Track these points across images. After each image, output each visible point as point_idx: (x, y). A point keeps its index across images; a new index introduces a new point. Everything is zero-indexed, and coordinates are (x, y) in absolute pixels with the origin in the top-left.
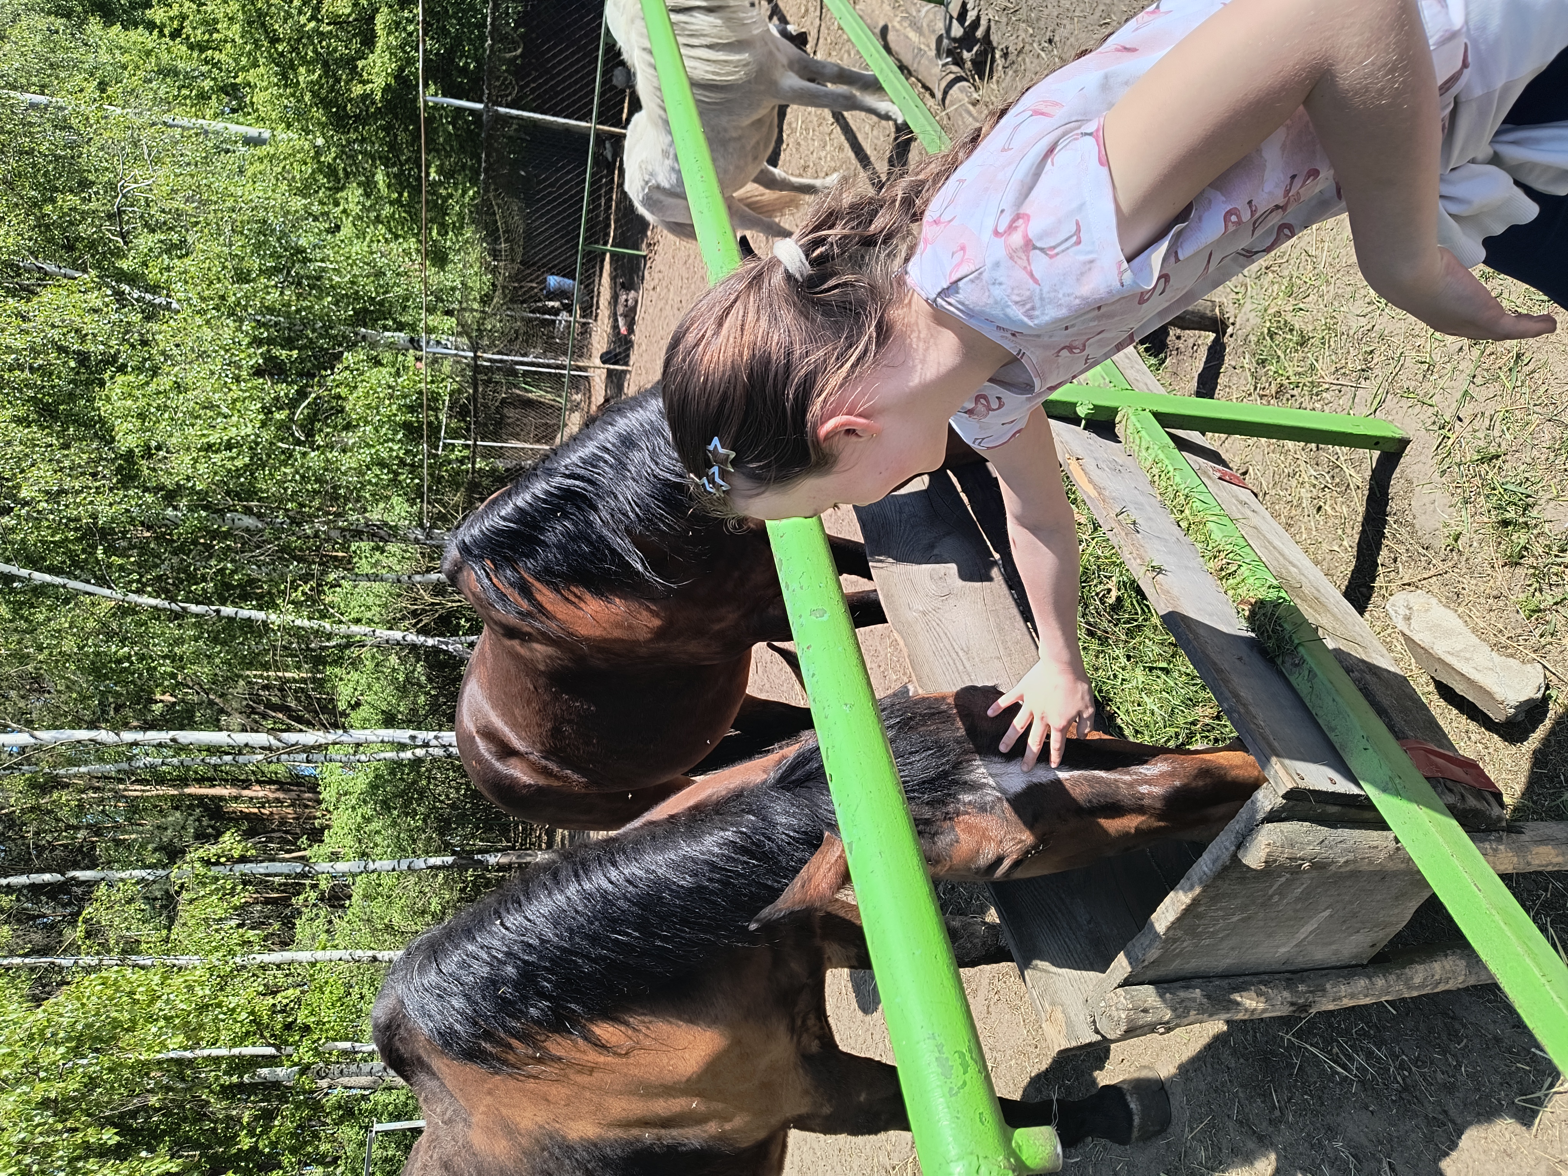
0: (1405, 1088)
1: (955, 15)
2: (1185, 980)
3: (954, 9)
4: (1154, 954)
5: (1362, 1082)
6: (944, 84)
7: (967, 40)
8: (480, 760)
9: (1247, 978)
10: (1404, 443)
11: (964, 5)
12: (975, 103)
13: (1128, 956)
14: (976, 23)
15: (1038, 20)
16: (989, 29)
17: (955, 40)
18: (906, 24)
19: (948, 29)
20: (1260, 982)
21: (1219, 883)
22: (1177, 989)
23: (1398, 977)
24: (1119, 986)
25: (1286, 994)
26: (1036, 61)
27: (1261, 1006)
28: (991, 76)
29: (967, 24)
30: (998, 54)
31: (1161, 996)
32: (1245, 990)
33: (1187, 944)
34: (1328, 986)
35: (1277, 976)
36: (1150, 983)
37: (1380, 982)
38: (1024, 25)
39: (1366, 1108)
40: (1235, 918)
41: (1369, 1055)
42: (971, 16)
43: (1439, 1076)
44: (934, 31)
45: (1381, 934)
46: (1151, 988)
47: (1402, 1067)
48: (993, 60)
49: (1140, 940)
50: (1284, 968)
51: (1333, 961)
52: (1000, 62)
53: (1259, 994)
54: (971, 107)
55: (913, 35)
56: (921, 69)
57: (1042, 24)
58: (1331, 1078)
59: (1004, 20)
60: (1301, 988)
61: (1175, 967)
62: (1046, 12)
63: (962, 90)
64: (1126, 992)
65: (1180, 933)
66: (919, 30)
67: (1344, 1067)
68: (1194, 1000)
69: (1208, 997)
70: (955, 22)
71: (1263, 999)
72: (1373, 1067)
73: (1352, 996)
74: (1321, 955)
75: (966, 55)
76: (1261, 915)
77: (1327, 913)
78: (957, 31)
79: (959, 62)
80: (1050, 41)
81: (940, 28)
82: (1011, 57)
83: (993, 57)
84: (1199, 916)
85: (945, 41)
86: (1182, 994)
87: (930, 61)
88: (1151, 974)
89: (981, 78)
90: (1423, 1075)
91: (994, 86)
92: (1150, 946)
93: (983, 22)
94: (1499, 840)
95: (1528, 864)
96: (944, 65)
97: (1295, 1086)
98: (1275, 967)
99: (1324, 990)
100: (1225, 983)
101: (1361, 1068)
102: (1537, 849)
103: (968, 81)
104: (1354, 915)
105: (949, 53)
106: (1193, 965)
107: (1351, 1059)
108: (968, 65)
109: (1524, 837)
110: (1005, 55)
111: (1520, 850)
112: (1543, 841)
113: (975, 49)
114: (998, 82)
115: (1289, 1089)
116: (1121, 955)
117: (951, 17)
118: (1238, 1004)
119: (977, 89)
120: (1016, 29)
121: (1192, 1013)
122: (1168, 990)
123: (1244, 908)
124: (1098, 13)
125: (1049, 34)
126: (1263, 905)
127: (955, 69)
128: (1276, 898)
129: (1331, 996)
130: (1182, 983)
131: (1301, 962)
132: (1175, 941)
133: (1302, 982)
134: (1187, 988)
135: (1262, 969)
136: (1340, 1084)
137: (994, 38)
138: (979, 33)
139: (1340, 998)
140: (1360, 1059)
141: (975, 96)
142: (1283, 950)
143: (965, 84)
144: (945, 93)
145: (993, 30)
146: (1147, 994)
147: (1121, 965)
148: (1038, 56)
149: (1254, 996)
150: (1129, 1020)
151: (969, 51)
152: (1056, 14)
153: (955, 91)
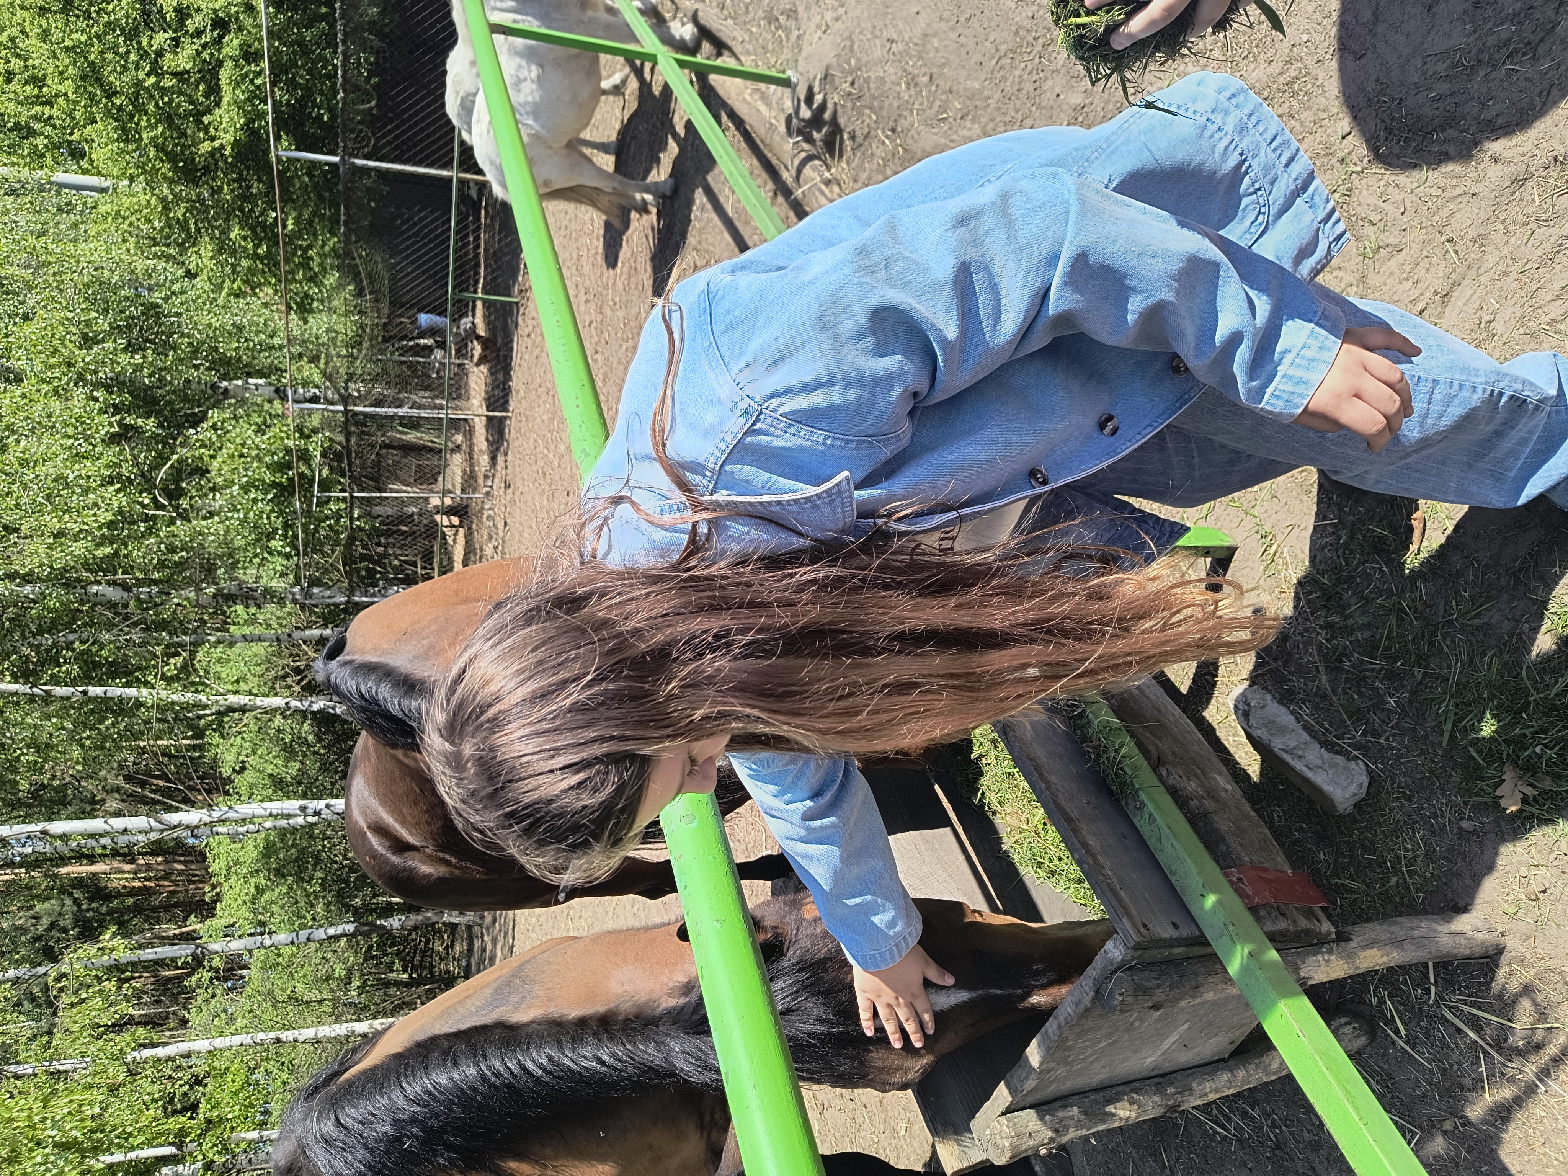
0: (1278, 1146)
1: (802, 97)
2: (1062, 1100)
3: (802, 93)
4: (1030, 1084)
5: (1239, 1140)
6: (796, 162)
7: (816, 121)
8: (375, 855)
9: (1120, 1088)
10: (1231, 551)
11: (810, 90)
12: (828, 183)
13: (1008, 1086)
14: (823, 107)
15: (881, 108)
16: (835, 113)
17: (803, 120)
18: (757, 97)
19: (797, 110)
20: (1132, 1091)
21: (1083, 1021)
22: (1056, 1110)
23: (1257, 1066)
24: (1003, 1114)
25: (1156, 1098)
26: (881, 148)
27: (1134, 1114)
28: (841, 156)
29: (815, 106)
30: (846, 136)
31: (1042, 1119)
32: (1118, 1101)
33: (1061, 1071)
34: (1194, 1085)
35: (1147, 1082)
36: (1030, 1107)
37: (1241, 1074)
38: (867, 111)
39: (1245, 1165)
40: (1102, 1045)
41: (1244, 1115)
42: (819, 98)
43: (1306, 1135)
44: (783, 110)
45: (1238, 1033)
46: (1031, 1112)
47: (1273, 1125)
48: (842, 141)
49: (1018, 1072)
50: (1153, 1073)
51: (1198, 1060)
52: (848, 143)
53: (1131, 1103)
54: (823, 187)
55: (763, 108)
56: (775, 144)
57: (884, 113)
58: (1213, 1139)
59: (849, 104)
60: (1170, 1090)
61: (1052, 1090)
62: (887, 103)
63: (814, 169)
64: (1008, 1120)
65: (1052, 1065)
66: (769, 105)
67: (1223, 1127)
68: (1071, 1118)
69: (1085, 1113)
70: (803, 105)
71: (1135, 1107)
72: (1248, 1125)
73: (1217, 1090)
74: (1185, 1058)
75: (816, 135)
76: (1126, 1038)
77: (1186, 1026)
78: (806, 113)
79: (809, 140)
80: (893, 130)
81: (788, 105)
82: (859, 140)
83: (842, 139)
84: (1069, 1049)
85: (795, 121)
86: (1061, 1114)
87: (782, 137)
88: (1031, 1100)
89: (832, 156)
90: (1292, 1133)
91: (844, 165)
92: (1027, 1078)
93: (830, 106)
94: (1330, 951)
95: (1358, 968)
96: (795, 143)
97: (1182, 1146)
98: (1145, 1074)
99: (1191, 1089)
100: (1099, 1096)
101: (1238, 1128)
102: (1362, 954)
103: (819, 158)
104: (1211, 1024)
105: (800, 132)
106: (1068, 1085)
107: (1228, 1119)
108: (819, 143)
109: (1353, 944)
110: (853, 138)
111: (1350, 957)
112: (1368, 946)
113: (824, 130)
114: (848, 163)
115: (1176, 1149)
116: (1002, 1085)
117: (799, 100)
118: (1113, 1115)
119: (829, 168)
120: (860, 114)
121: (1071, 1130)
122: (1047, 1112)
123: (1108, 1036)
124: (935, 108)
125: (891, 124)
126: (1127, 1030)
127: (805, 146)
128: (1138, 1023)
129: (1198, 1093)
130: (1060, 1103)
131: (1167, 1066)
132: (1049, 1071)
133: (1171, 1084)
134: (1065, 1107)
135: (1133, 1077)
136: (1221, 1143)
137: (842, 121)
138: (827, 116)
139: (1206, 1095)
140: (1236, 1119)
141: (827, 175)
142: (1150, 1060)
143: (817, 162)
144: (799, 171)
145: (840, 113)
146: (1029, 1118)
147: (1002, 1095)
148: (883, 143)
149: (1126, 1104)
150: (1013, 1147)
151: (819, 131)
152: (896, 104)
153: (807, 170)
